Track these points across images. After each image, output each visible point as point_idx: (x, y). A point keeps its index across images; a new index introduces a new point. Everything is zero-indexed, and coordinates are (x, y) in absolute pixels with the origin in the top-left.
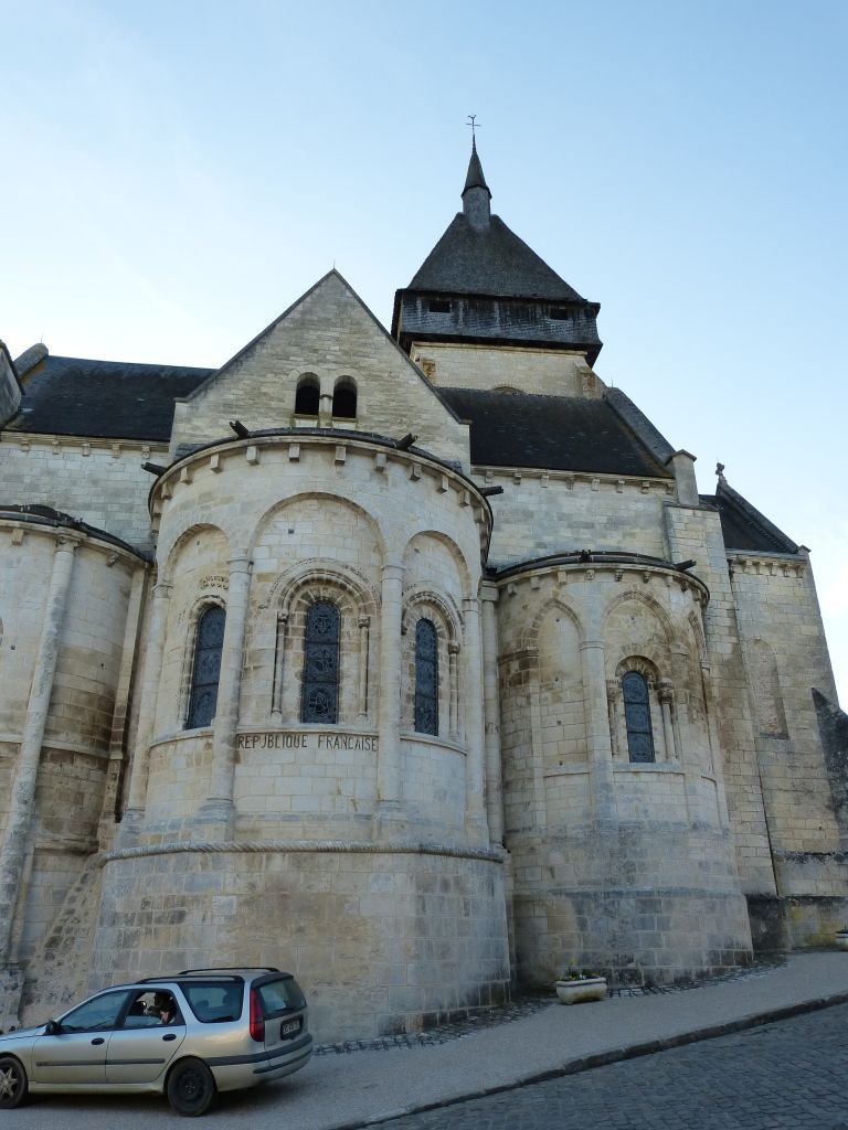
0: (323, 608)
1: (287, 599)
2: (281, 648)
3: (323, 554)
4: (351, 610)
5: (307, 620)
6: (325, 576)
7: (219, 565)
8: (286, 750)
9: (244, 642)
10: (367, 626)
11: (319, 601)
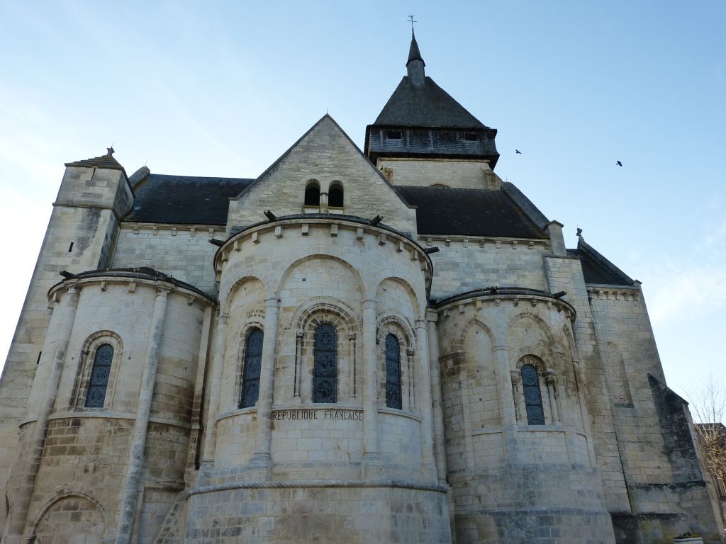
0: (326, 328)
1: (302, 323)
2: (299, 354)
3: (325, 293)
4: (343, 329)
5: (315, 336)
6: (326, 308)
7: (259, 302)
8: (304, 420)
9: (276, 351)
10: (354, 339)
11: (323, 324)
